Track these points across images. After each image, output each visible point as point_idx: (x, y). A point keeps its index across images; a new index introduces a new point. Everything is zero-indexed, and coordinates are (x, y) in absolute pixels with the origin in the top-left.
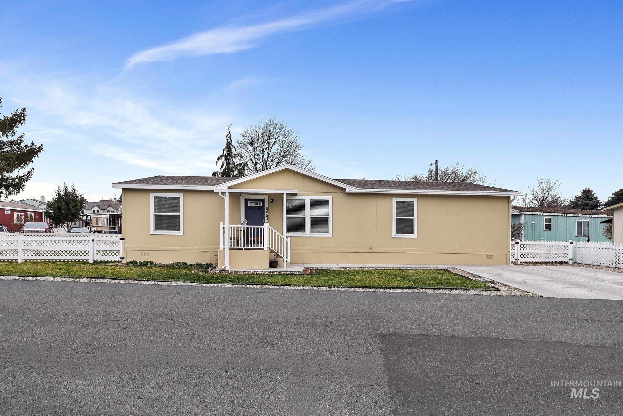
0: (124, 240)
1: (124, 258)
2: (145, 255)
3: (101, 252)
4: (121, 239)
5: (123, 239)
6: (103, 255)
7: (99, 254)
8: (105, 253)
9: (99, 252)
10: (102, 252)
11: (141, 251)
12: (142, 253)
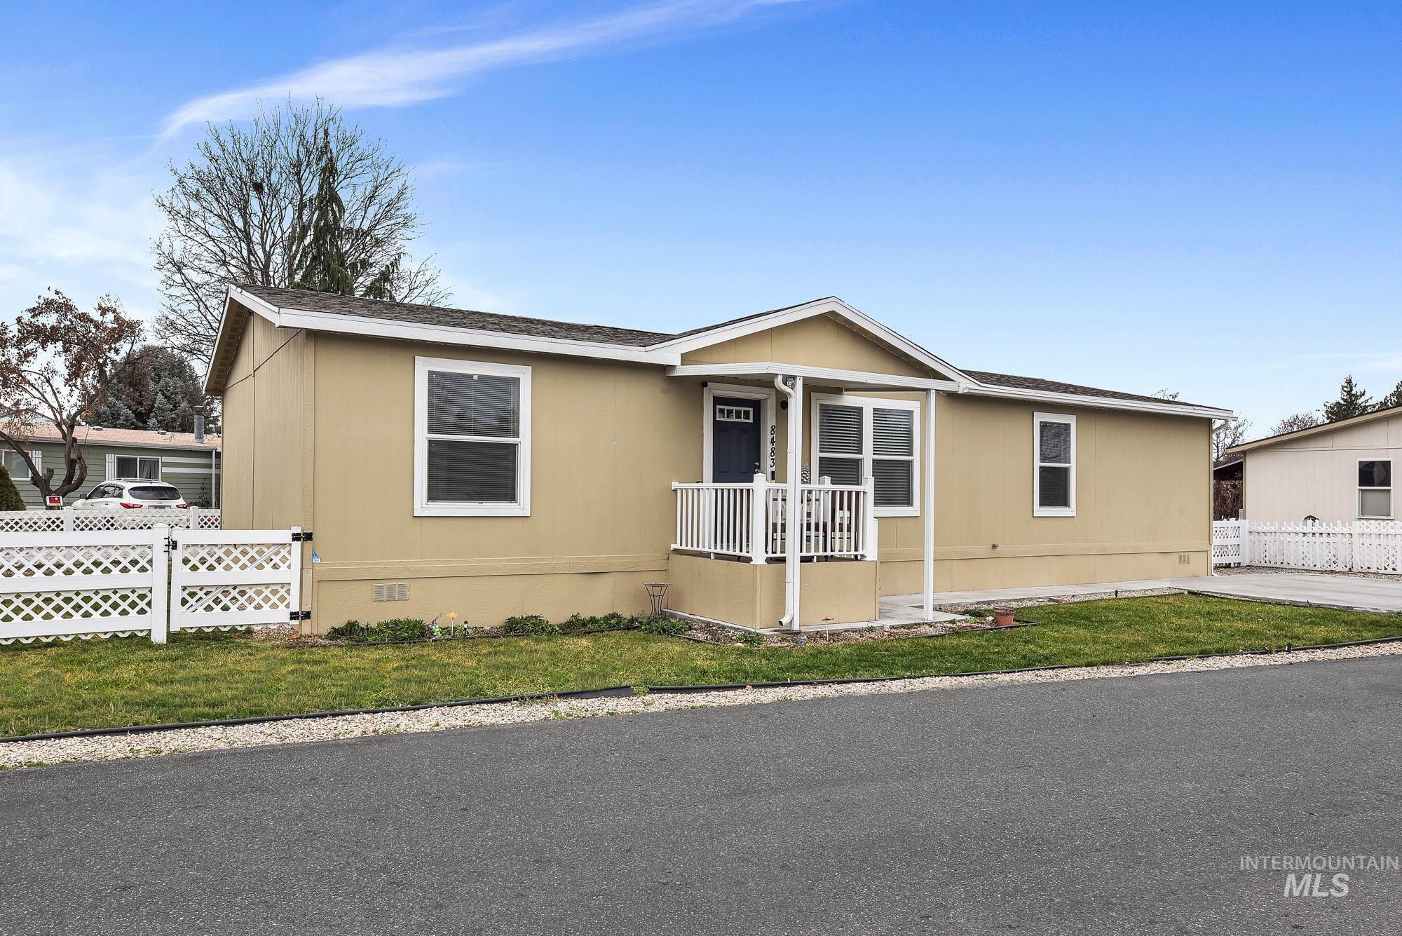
0: (311, 539)
1: (307, 615)
2: (391, 598)
3: (201, 594)
4: (296, 537)
5: (308, 537)
6: (213, 605)
7: (192, 601)
8: (221, 597)
9: (192, 595)
10: (207, 594)
11: (376, 584)
12: (379, 591)
